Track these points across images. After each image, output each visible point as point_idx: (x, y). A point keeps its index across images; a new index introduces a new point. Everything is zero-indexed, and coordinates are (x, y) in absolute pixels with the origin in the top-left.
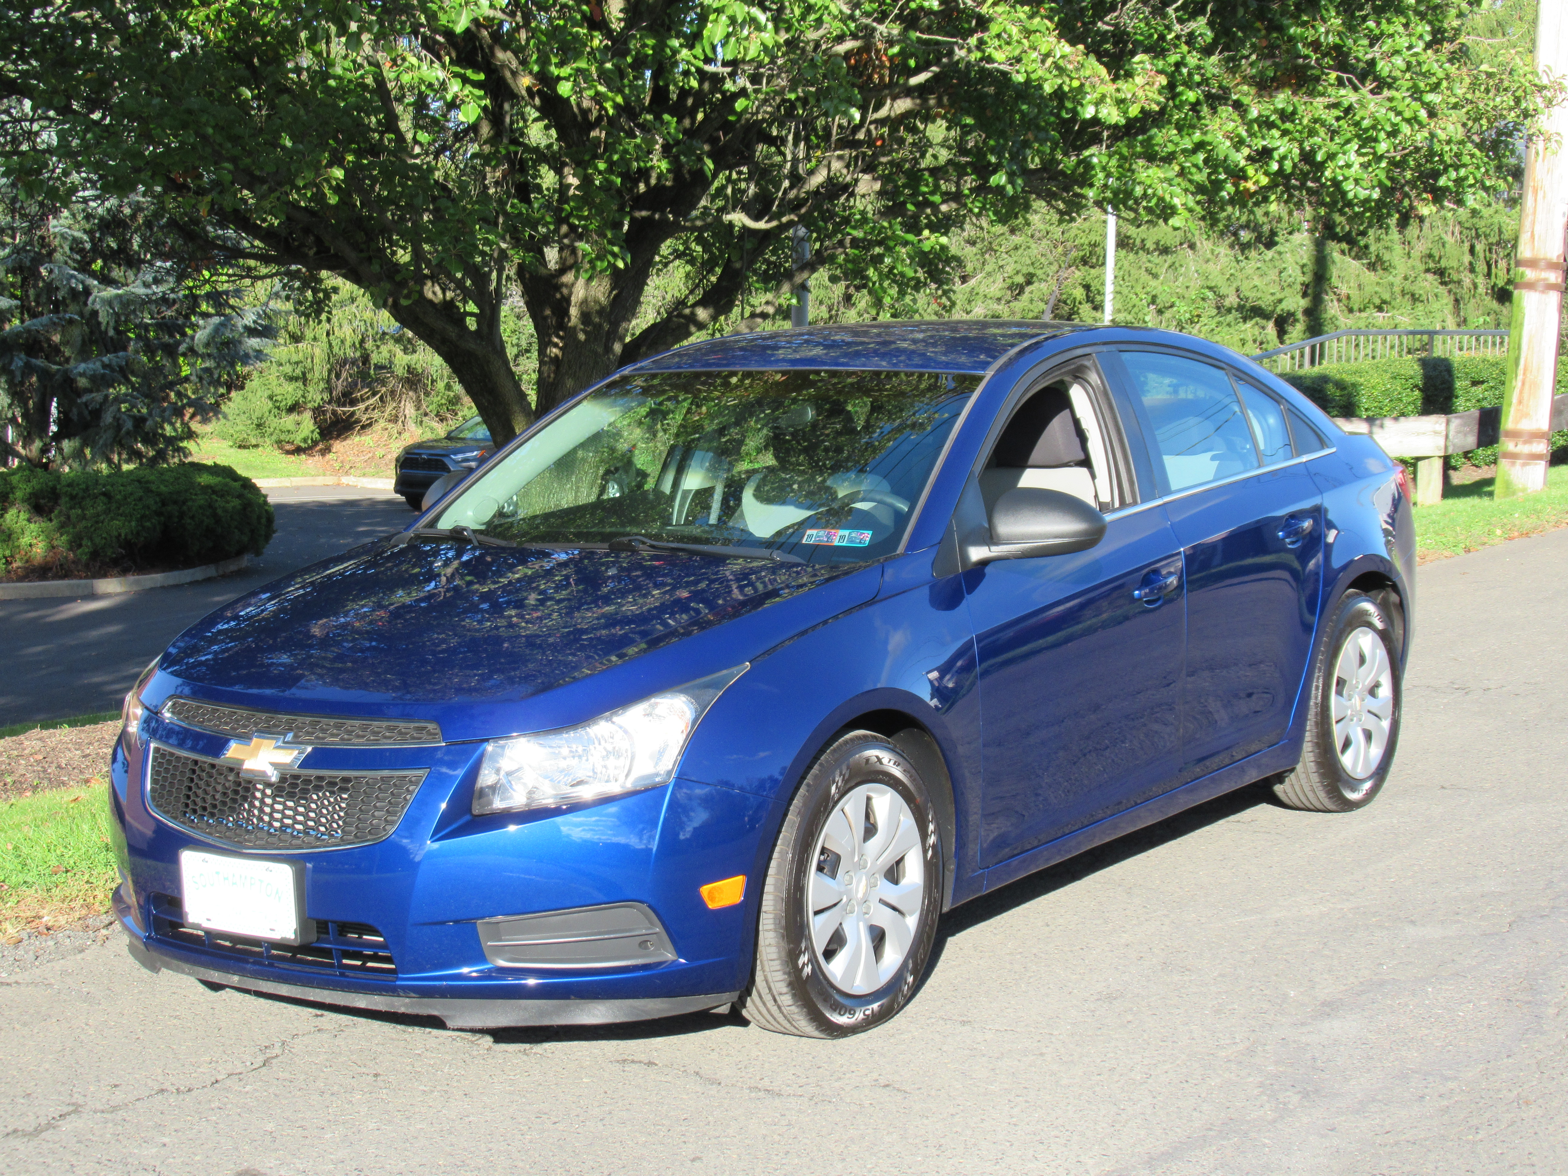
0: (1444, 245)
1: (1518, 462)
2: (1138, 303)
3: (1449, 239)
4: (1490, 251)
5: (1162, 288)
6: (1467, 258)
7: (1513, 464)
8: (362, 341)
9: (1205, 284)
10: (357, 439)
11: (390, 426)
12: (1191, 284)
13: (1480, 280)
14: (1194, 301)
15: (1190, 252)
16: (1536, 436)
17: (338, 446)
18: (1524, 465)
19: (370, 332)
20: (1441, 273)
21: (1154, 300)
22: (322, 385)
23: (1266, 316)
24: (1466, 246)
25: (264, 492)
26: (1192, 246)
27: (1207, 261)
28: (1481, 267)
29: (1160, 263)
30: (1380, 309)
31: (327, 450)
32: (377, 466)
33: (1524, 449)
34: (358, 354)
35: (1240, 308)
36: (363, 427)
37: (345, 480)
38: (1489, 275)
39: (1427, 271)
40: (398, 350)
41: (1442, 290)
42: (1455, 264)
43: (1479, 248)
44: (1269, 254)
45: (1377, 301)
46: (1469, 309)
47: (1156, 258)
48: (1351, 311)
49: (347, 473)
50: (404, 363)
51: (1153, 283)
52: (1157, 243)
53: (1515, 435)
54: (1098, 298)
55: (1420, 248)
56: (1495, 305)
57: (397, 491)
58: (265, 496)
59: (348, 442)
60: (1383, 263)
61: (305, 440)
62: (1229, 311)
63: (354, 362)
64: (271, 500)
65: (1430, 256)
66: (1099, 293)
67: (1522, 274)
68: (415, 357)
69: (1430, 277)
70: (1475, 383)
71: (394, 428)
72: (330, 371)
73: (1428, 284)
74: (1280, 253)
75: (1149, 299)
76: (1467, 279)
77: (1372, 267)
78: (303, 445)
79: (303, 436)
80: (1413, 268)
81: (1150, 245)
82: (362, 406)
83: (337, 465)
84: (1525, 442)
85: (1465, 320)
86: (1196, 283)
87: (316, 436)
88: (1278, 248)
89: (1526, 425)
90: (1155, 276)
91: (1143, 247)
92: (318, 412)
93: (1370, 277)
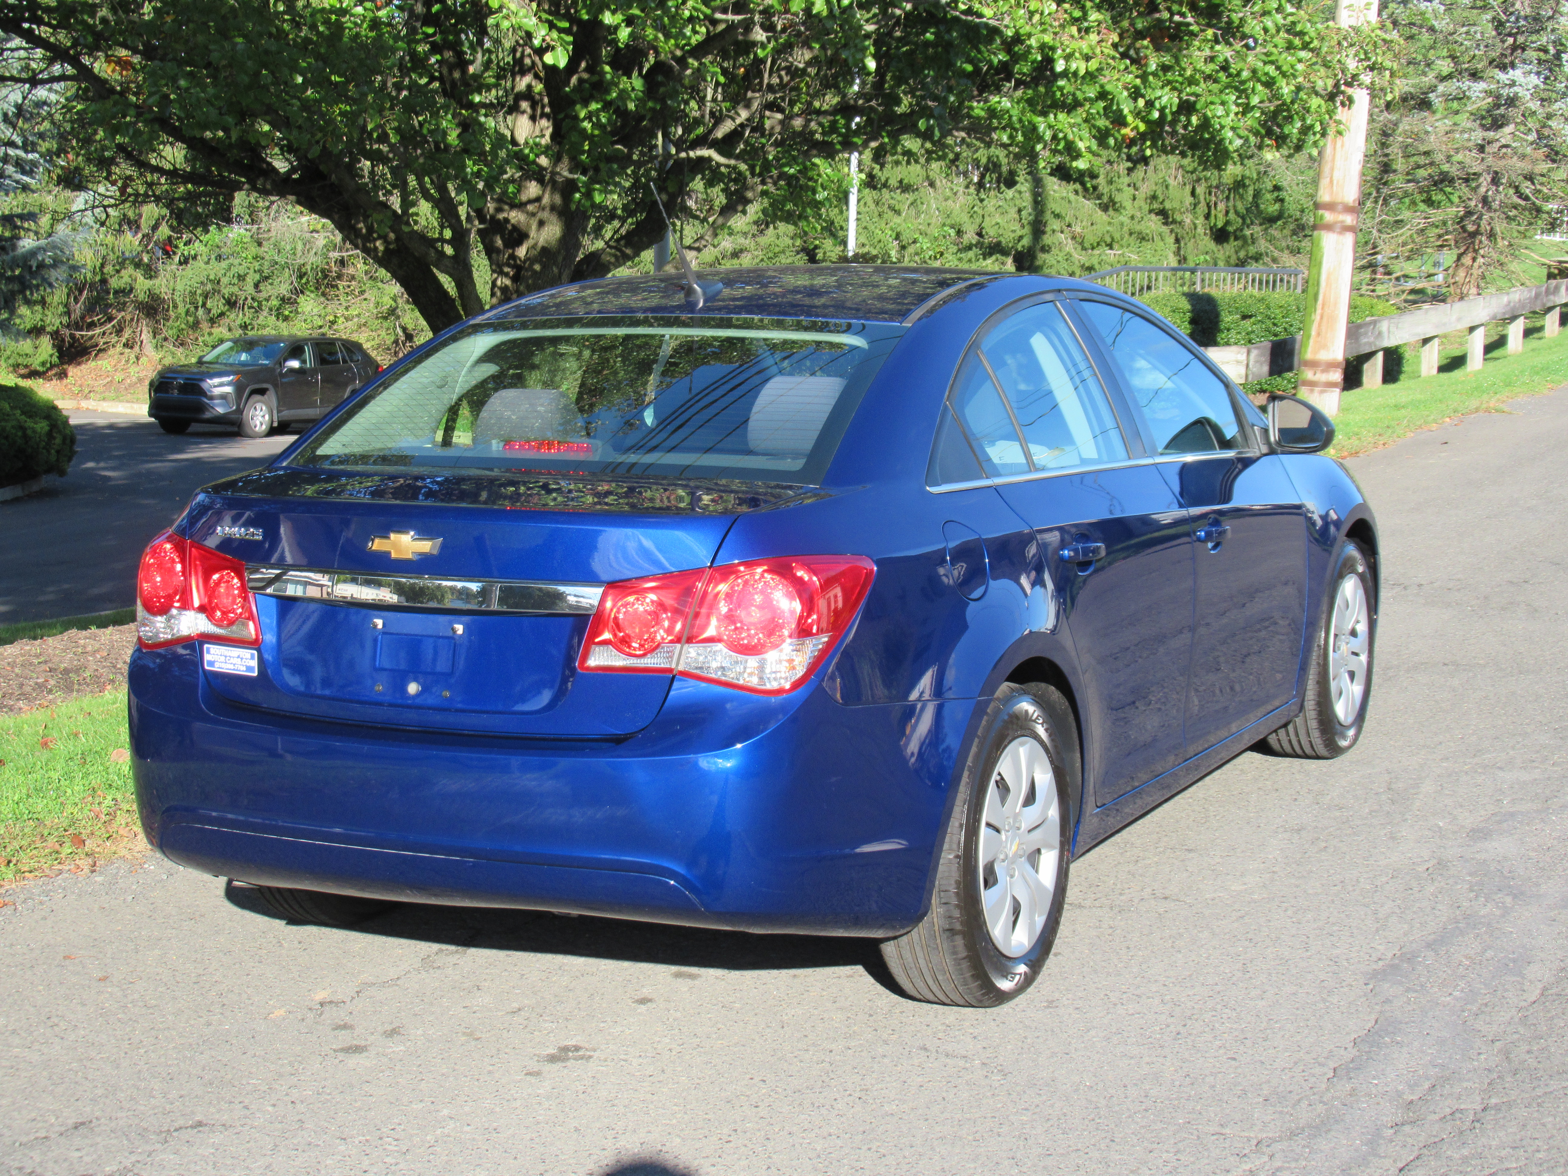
0: (1167, 187)
1: (1317, 389)
2: (883, 239)
3: (1171, 182)
4: (1210, 194)
5: (907, 224)
6: (1189, 200)
7: (1312, 391)
8: (102, 266)
9: (948, 222)
10: (94, 364)
11: (127, 351)
12: (934, 221)
13: (1200, 221)
14: (936, 239)
15: (931, 190)
16: (1331, 365)
17: (73, 371)
18: (1322, 392)
19: (112, 256)
20: (1163, 213)
21: (898, 237)
22: (61, 309)
23: (1004, 252)
24: (1188, 189)
25: (65, 413)
26: (932, 184)
27: (946, 200)
28: (1202, 209)
29: (903, 200)
30: (1110, 246)
31: (63, 375)
32: (117, 390)
33: (1322, 377)
34: (98, 278)
35: (979, 245)
36: (100, 351)
37: (84, 404)
38: (1207, 216)
39: (1150, 211)
40: (139, 275)
41: (1165, 229)
42: (1176, 205)
43: (1200, 190)
44: (1010, 193)
45: (1109, 240)
46: (1189, 248)
47: (898, 195)
48: (1084, 249)
49: (86, 397)
50: (145, 288)
51: (897, 220)
52: (901, 182)
53: (1313, 364)
54: (841, 233)
55: (1145, 189)
56: (1212, 245)
57: (150, 415)
58: (67, 418)
59: (83, 367)
60: (1114, 203)
61: (43, 364)
62: (969, 248)
63: (92, 285)
64: (73, 422)
65: (1154, 197)
66: (842, 228)
67: (1322, 216)
68: (157, 282)
69: (1153, 216)
70: (1245, 317)
71: (131, 354)
72: (68, 295)
73: (1153, 224)
74: (1020, 192)
75: (894, 236)
76: (1188, 219)
77: (1105, 208)
78: (41, 369)
79: (41, 359)
80: (1140, 208)
81: (893, 182)
82: (98, 331)
83: (76, 390)
84: (1323, 371)
85: (1185, 259)
86: (937, 219)
87: (55, 360)
88: (1018, 187)
89: (1324, 356)
90: (898, 213)
91: (885, 185)
92: (55, 335)
93: (1100, 216)
